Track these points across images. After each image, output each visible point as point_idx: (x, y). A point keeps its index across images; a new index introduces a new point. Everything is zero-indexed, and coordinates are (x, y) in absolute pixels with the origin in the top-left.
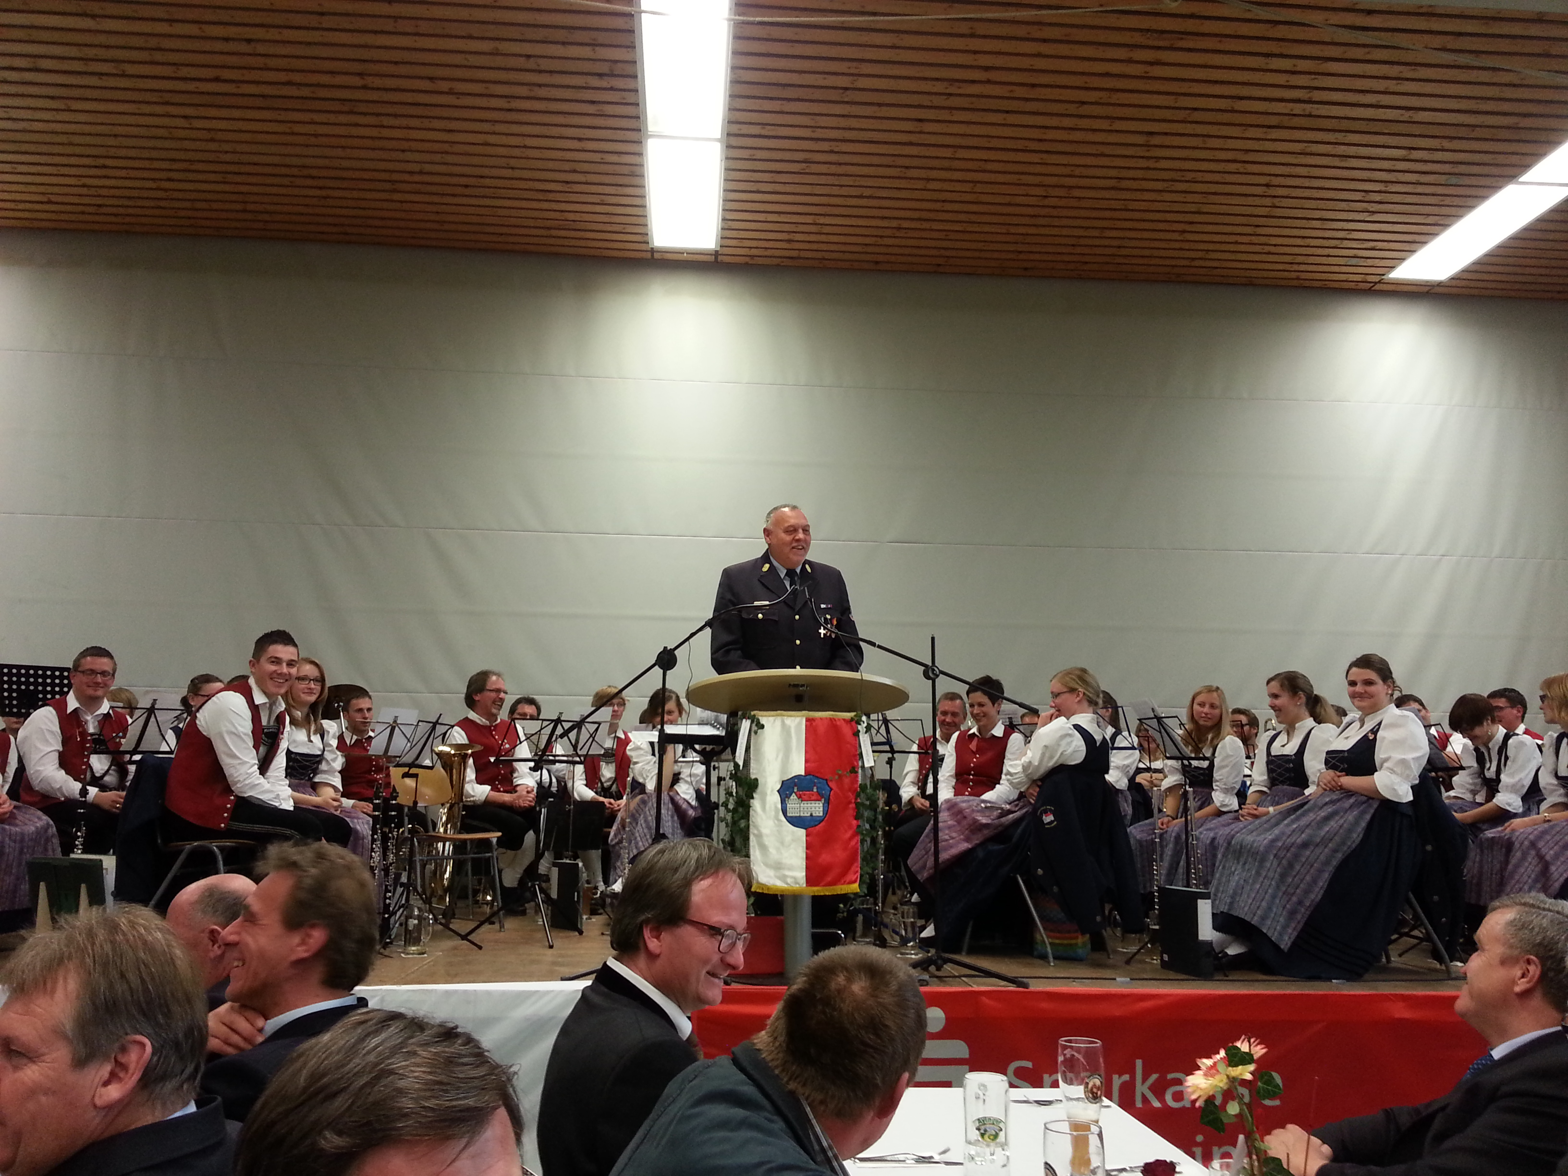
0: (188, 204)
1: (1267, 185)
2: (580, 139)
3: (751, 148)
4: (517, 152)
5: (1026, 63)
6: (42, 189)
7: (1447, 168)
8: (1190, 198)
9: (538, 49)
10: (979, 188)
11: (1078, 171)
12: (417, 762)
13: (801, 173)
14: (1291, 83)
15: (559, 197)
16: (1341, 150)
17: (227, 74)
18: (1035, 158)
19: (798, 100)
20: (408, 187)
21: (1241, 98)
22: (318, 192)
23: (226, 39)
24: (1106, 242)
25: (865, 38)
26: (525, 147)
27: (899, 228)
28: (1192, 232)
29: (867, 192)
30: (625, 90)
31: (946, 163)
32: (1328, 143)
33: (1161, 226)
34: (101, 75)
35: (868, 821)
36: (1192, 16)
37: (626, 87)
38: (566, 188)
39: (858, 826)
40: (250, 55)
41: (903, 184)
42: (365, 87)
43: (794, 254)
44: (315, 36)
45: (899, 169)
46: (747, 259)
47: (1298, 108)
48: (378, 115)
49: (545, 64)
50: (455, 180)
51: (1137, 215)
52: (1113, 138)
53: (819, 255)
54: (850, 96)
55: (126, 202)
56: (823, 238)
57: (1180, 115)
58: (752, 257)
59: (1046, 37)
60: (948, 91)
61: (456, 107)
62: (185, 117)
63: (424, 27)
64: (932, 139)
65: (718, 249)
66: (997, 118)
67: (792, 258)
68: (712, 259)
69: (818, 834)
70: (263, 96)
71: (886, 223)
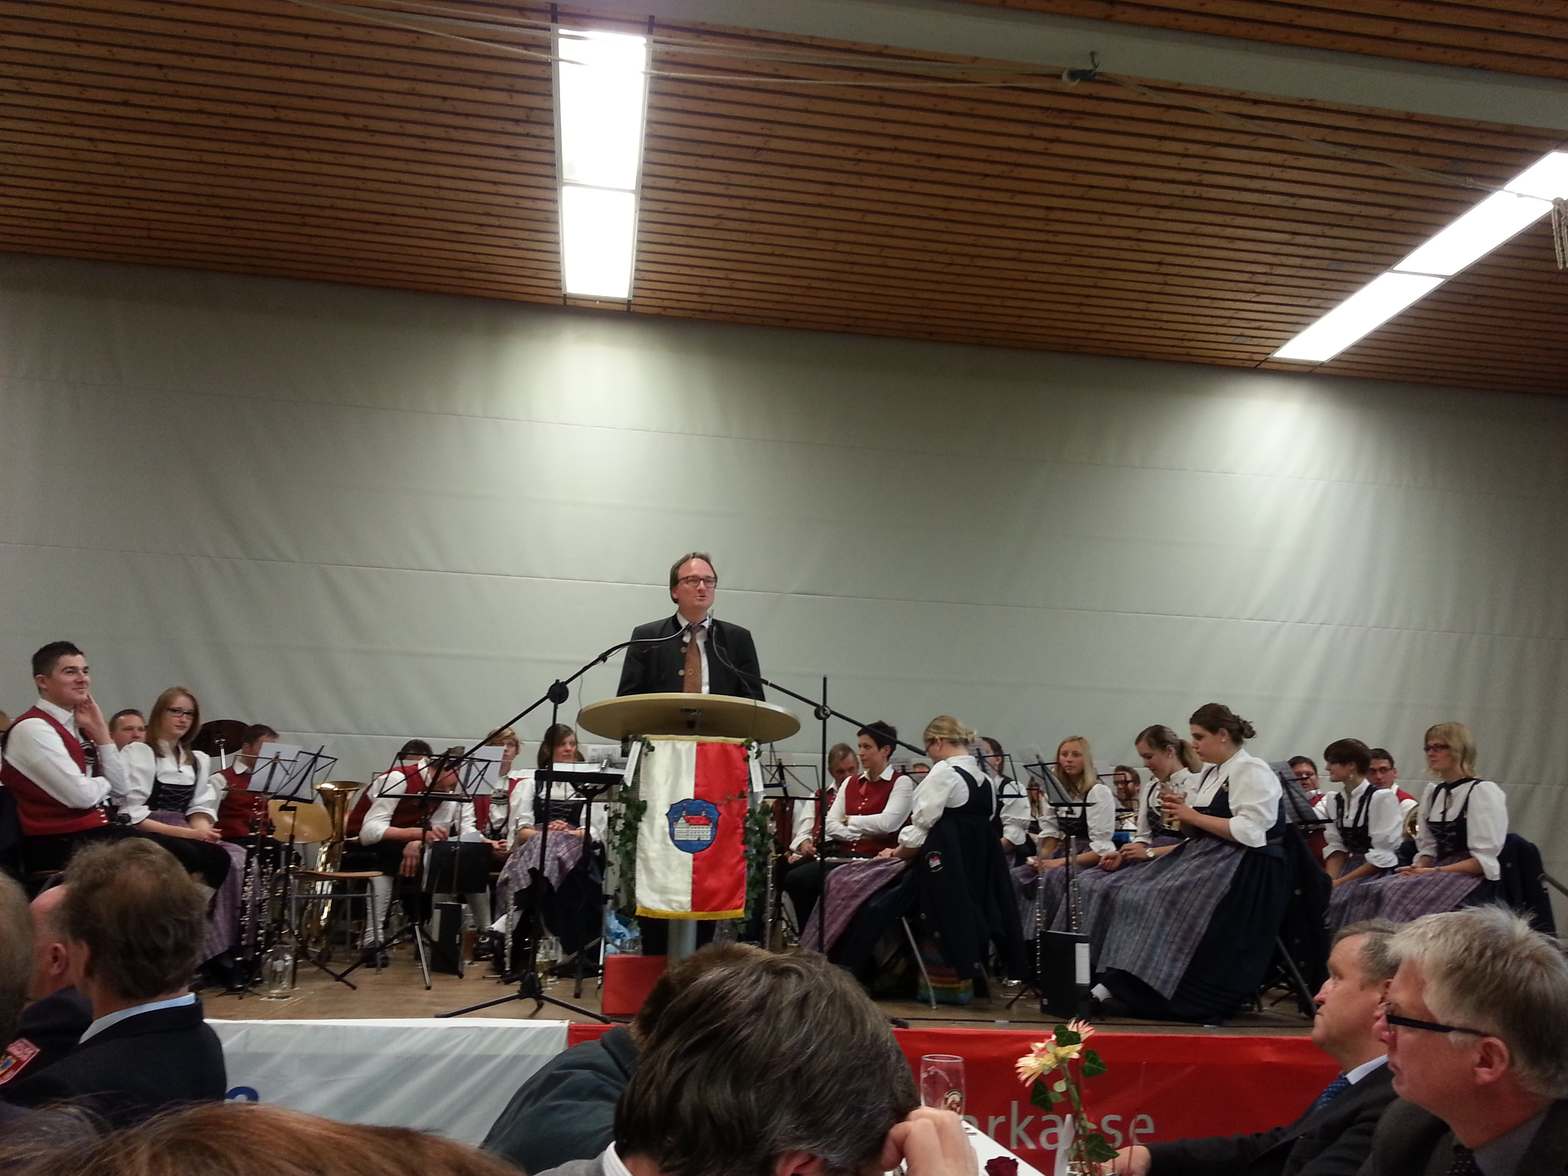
1: (1160, 263)
2: (494, 183)
3: (667, 201)
4: (430, 192)
5: (931, 134)
7: (1327, 254)
8: (1087, 272)
9: (455, 92)
10: (886, 252)
12: (295, 795)
13: (714, 229)
14: (1182, 166)
15: (472, 238)
16: (1228, 232)
18: (941, 226)
19: (712, 157)
20: (317, 221)
21: (1136, 178)
22: (225, 223)
23: (137, 64)
24: (1007, 311)
25: (778, 100)
26: (439, 188)
27: (809, 288)
28: (1090, 305)
29: (778, 251)
30: (541, 137)
31: (856, 227)
32: (1219, 225)
33: (1061, 298)
34: (2, 91)
35: (756, 846)
36: (1090, 97)
37: (542, 134)
38: (480, 230)
39: (746, 851)
40: (162, 81)
41: (814, 244)
42: (278, 120)
43: (707, 307)
44: (227, 66)
45: (811, 230)
46: (658, 310)
47: (1189, 190)
48: (290, 148)
49: (461, 107)
50: (366, 217)
52: (1016, 211)
54: (763, 156)
57: (1077, 192)
58: (665, 308)
59: (952, 110)
60: (856, 157)
61: (368, 144)
62: (90, 139)
63: (340, 63)
64: (843, 203)
65: (631, 298)
66: (904, 185)
67: (703, 311)
68: (625, 308)
69: (705, 858)
70: (173, 123)
71: (796, 282)
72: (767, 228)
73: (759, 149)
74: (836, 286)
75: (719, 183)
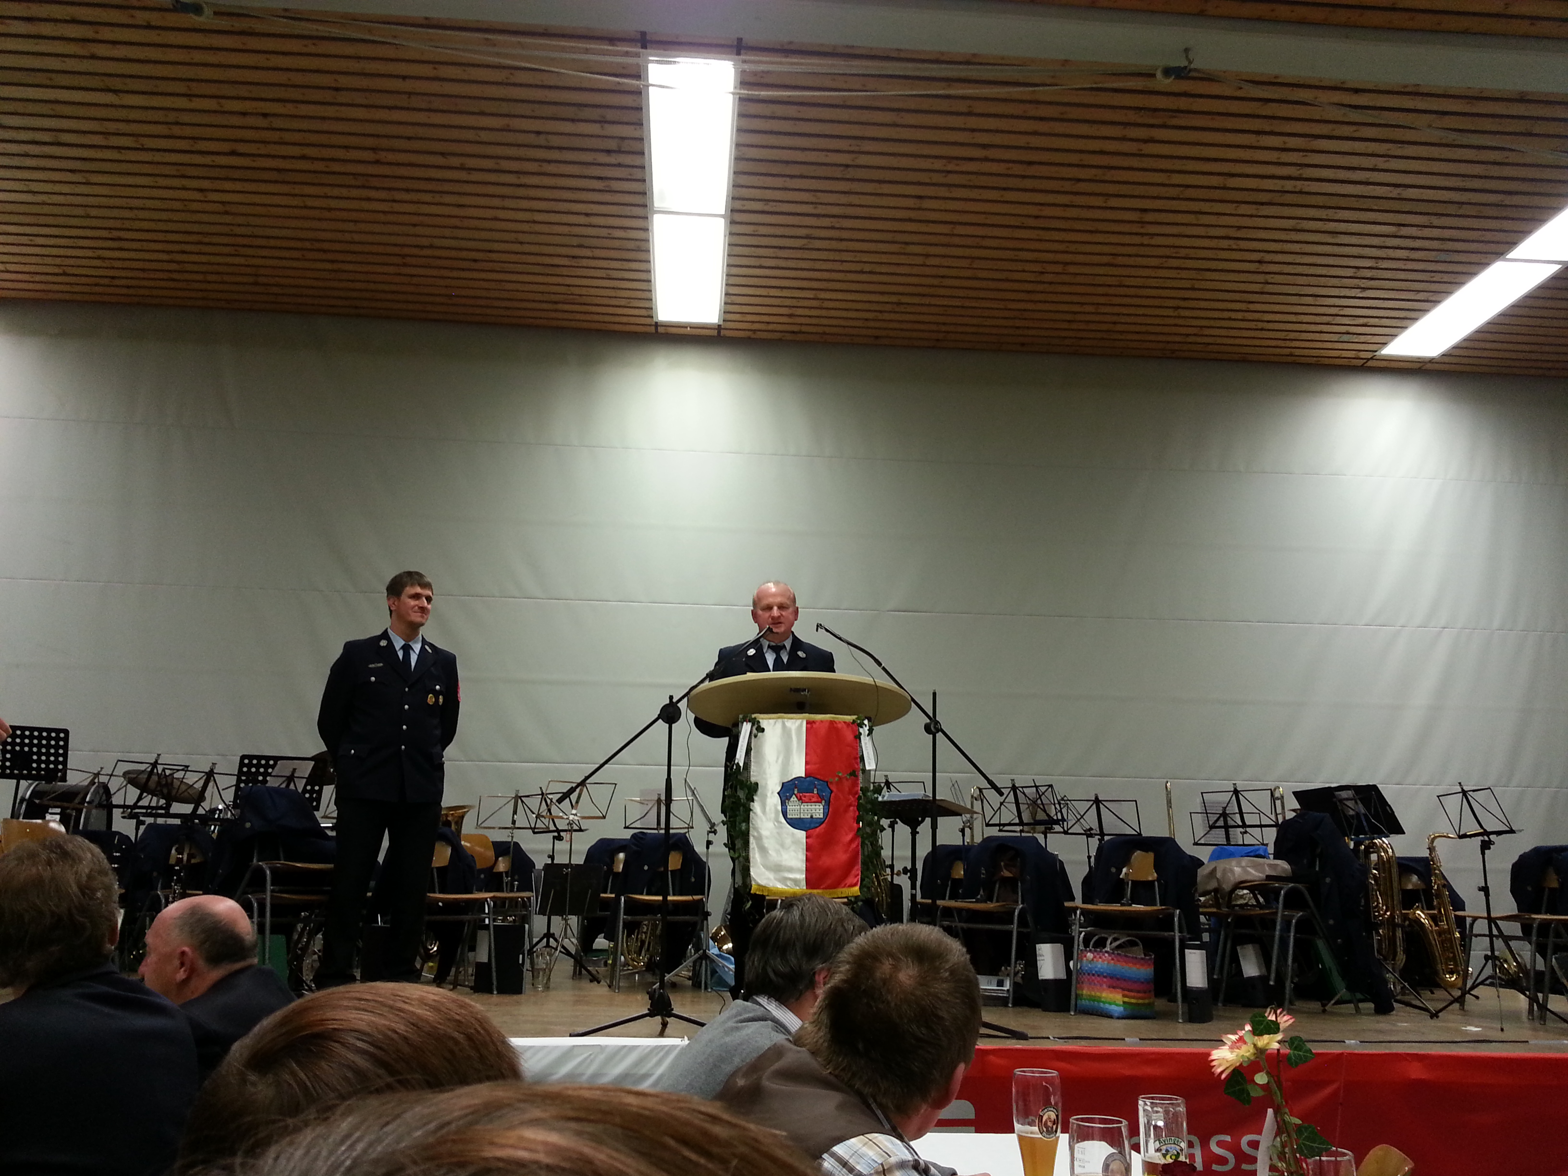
0: (200, 277)
1: (1260, 262)
2: (587, 215)
3: (756, 224)
4: (525, 227)
5: (1022, 141)
6: (58, 261)
7: (1435, 244)
8: (1184, 274)
9: (548, 126)
10: (977, 264)
11: (1072, 248)
13: (803, 249)
14: (1282, 160)
15: (565, 271)
16: (1332, 226)
17: (242, 148)
18: (1033, 234)
19: (800, 177)
20: (419, 261)
21: (1233, 175)
22: (329, 266)
23: (244, 114)
24: (1102, 318)
25: (865, 116)
26: (534, 222)
27: (899, 304)
28: (1186, 308)
29: (867, 268)
30: (633, 167)
31: (945, 239)
32: (1321, 220)
33: (1156, 302)
34: (119, 148)
36: (1185, 94)
37: (632, 163)
38: (573, 263)
39: (859, 829)
40: (266, 129)
41: (903, 259)
42: (377, 162)
43: (796, 328)
44: (331, 111)
45: (900, 246)
46: (747, 333)
47: (1289, 185)
48: (389, 189)
49: (556, 141)
50: (464, 254)
51: (1132, 291)
52: (1110, 215)
53: (820, 330)
54: (851, 173)
55: (141, 275)
56: (824, 313)
57: (1172, 192)
58: (754, 331)
59: (1043, 115)
60: (945, 168)
61: (469, 182)
62: (201, 190)
63: (437, 103)
64: (932, 216)
65: (721, 323)
67: (793, 332)
68: (715, 333)
69: (818, 836)
70: (278, 170)
71: (885, 298)
72: (856, 246)
73: (847, 166)
74: (926, 301)
75: (807, 203)
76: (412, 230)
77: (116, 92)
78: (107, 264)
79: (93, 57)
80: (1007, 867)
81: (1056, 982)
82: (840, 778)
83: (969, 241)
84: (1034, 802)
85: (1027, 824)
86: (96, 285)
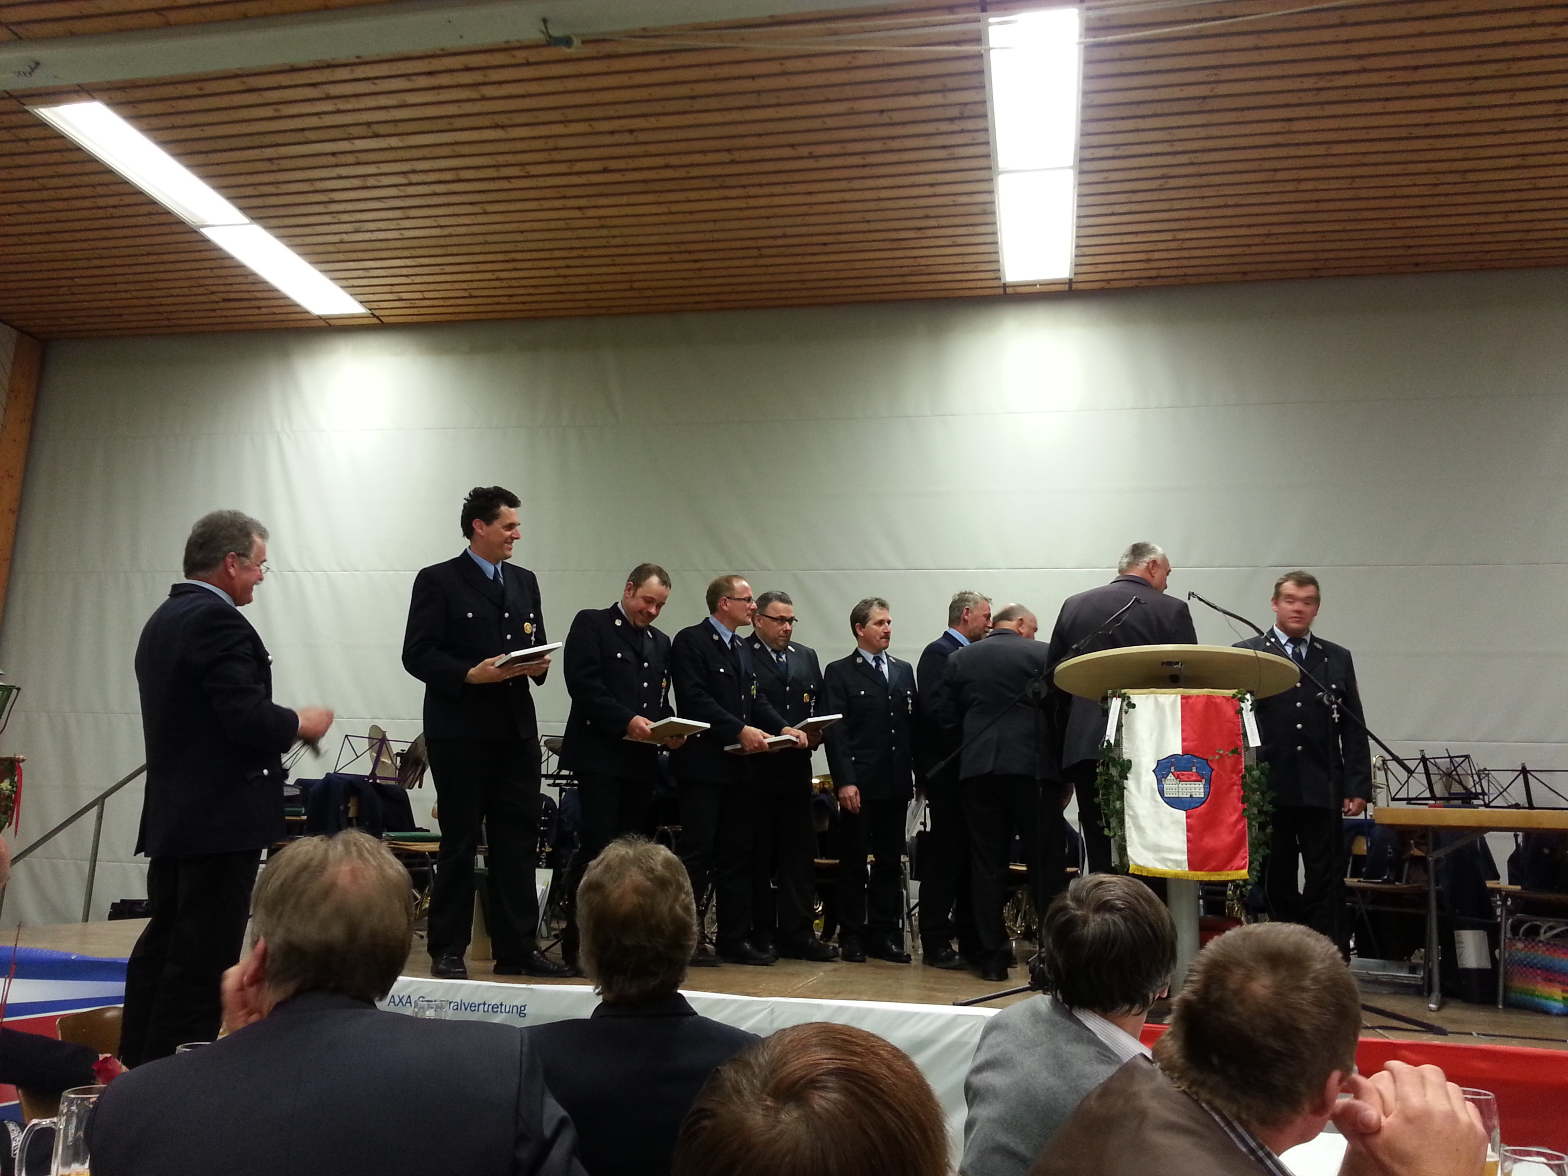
0: (583, 288)
2: (932, 185)
3: (1105, 170)
4: (872, 205)
9: (891, 103)
10: (1358, 183)
11: (1471, 153)
13: (1160, 190)
15: (911, 244)
17: (613, 164)
18: (1422, 144)
19: (1154, 115)
20: (773, 251)
22: (693, 266)
23: (612, 133)
24: (1512, 227)
25: (1222, 43)
26: (880, 199)
27: (1268, 235)
29: (1231, 201)
30: (975, 131)
31: (1319, 161)
34: (510, 178)
35: (1256, 805)
37: (976, 127)
38: (919, 234)
39: (1245, 810)
40: (632, 144)
41: (1271, 187)
43: (1154, 273)
44: (688, 119)
45: (1266, 173)
46: (1102, 284)
48: (745, 186)
49: (898, 117)
50: (815, 239)
52: (1514, 112)
53: (1181, 272)
54: (1210, 104)
55: (532, 291)
56: (1183, 253)
58: (1108, 281)
60: (1317, 86)
61: (816, 169)
63: (785, 97)
64: (1303, 138)
65: (1072, 277)
66: (1377, 107)
67: (1151, 278)
68: (1066, 287)
69: (1200, 816)
70: (645, 181)
71: (1254, 231)
72: (1217, 180)
73: (1205, 98)
74: (1299, 228)
75: (1163, 142)
76: (766, 222)
77: (503, 127)
78: (505, 284)
79: (484, 98)
80: (1417, 845)
81: (1479, 971)
82: (1221, 756)
83: (1349, 160)
84: (1449, 775)
85: (1440, 799)
86: (497, 304)
